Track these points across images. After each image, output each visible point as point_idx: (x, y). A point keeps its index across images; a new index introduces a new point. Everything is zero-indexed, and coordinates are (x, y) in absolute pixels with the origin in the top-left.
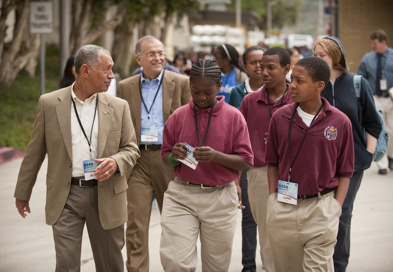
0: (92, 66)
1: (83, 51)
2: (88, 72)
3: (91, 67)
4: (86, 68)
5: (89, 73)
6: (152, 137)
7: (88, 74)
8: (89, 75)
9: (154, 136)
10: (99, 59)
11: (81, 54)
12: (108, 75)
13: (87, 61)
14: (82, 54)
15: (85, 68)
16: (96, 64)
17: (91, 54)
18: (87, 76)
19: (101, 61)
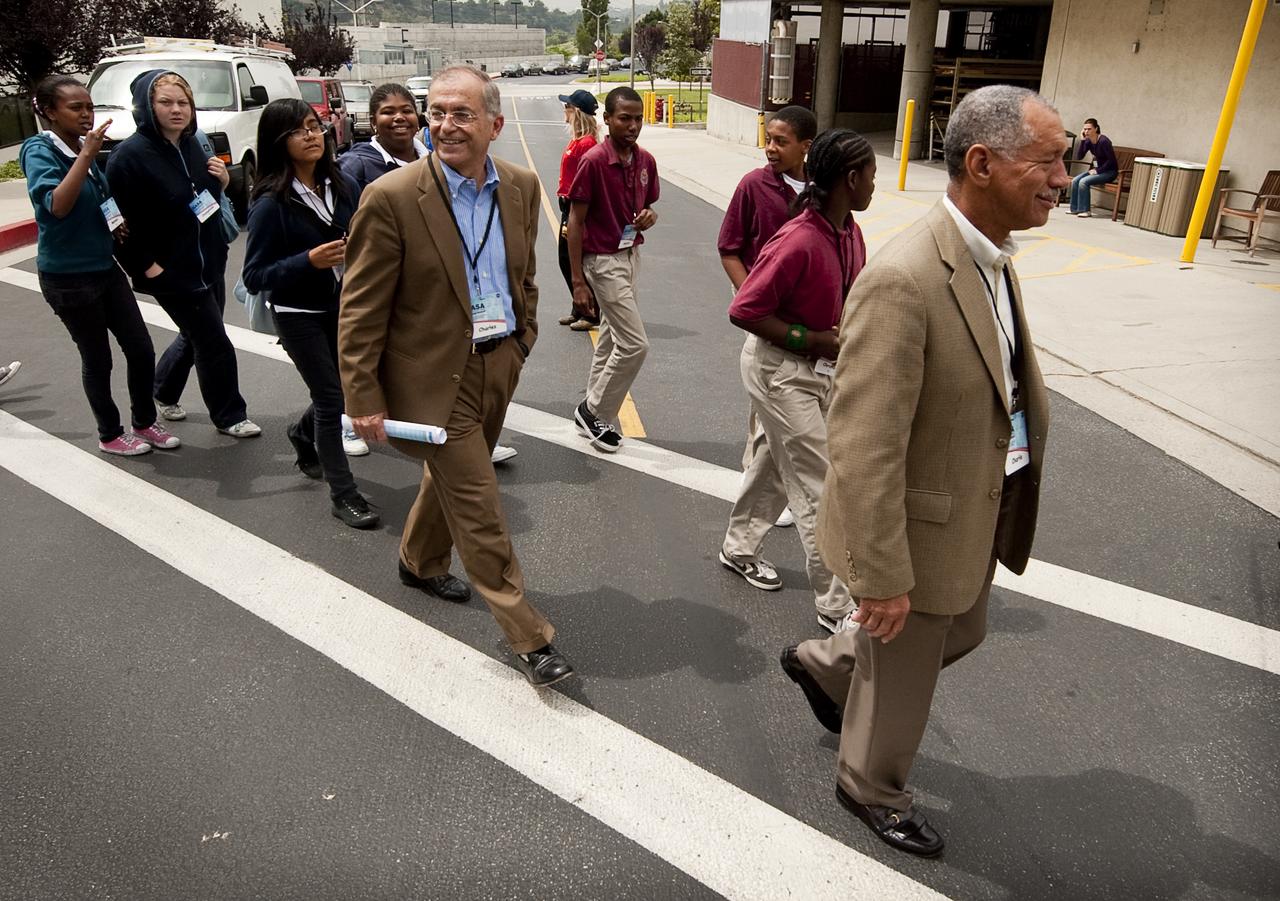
0: (1001, 149)
1: (973, 107)
2: (989, 167)
3: (999, 152)
4: (982, 157)
5: (991, 172)
6: (493, 324)
7: (986, 172)
8: (991, 178)
9: (498, 321)
10: (1026, 127)
11: (966, 118)
12: (1049, 177)
13: (984, 135)
14: (970, 117)
15: (978, 157)
16: (1016, 142)
17: (997, 111)
18: (984, 179)
19: (1032, 134)
